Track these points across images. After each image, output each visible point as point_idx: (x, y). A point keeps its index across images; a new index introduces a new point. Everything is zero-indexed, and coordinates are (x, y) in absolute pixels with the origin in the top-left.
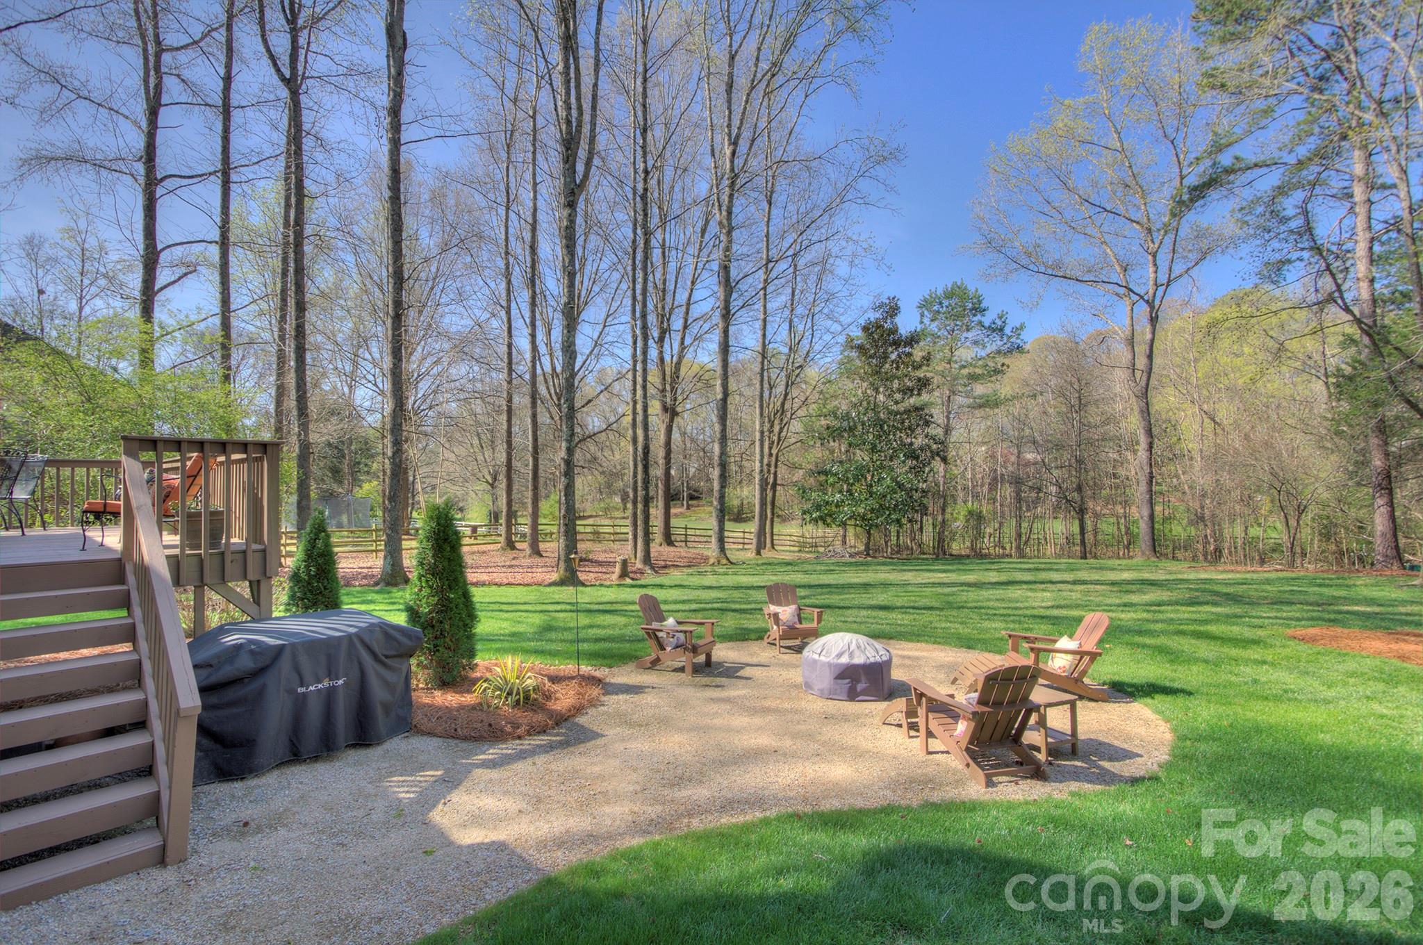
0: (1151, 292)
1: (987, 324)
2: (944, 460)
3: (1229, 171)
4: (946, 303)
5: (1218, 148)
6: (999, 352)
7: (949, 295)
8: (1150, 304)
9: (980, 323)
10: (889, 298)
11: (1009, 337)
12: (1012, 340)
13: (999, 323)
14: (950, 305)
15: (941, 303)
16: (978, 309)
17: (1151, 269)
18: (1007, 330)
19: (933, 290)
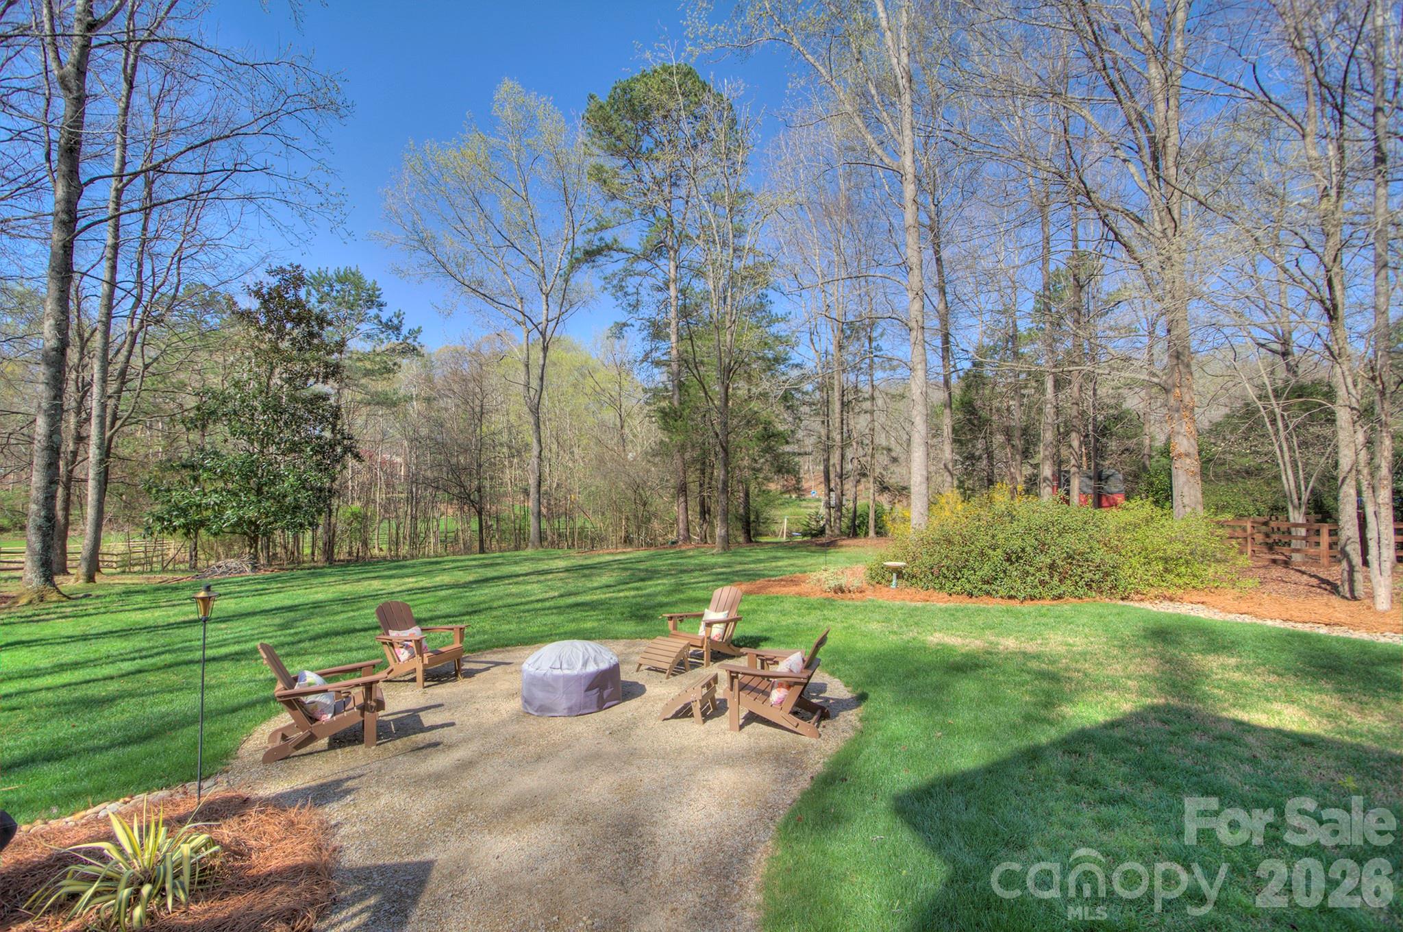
0: (544, 325)
1: (384, 320)
2: (357, 456)
3: (609, 248)
4: (338, 287)
5: (602, 228)
6: (394, 350)
7: (342, 280)
8: (543, 334)
9: (377, 317)
10: (291, 265)
11: (406, 338)
12: (409, 341)
13: (396, 321)
14: (342, 290)
15: (331, 286)
16: (373, 300)
17: (545, 307)
18: (405, 331)
19: (323, 269)
